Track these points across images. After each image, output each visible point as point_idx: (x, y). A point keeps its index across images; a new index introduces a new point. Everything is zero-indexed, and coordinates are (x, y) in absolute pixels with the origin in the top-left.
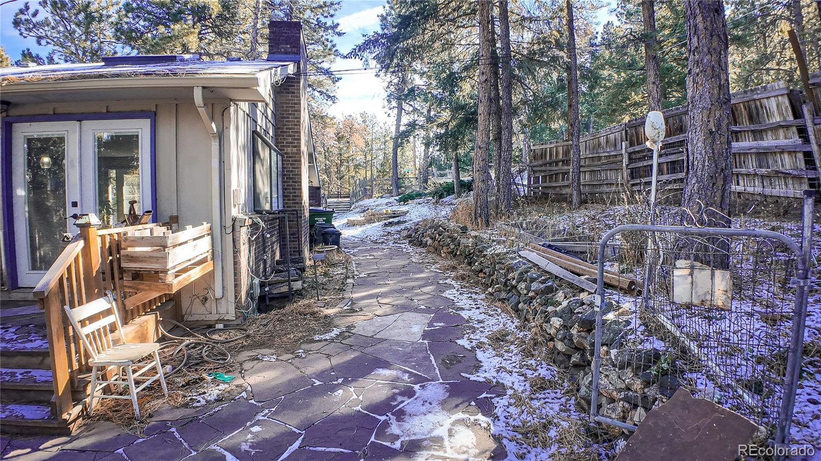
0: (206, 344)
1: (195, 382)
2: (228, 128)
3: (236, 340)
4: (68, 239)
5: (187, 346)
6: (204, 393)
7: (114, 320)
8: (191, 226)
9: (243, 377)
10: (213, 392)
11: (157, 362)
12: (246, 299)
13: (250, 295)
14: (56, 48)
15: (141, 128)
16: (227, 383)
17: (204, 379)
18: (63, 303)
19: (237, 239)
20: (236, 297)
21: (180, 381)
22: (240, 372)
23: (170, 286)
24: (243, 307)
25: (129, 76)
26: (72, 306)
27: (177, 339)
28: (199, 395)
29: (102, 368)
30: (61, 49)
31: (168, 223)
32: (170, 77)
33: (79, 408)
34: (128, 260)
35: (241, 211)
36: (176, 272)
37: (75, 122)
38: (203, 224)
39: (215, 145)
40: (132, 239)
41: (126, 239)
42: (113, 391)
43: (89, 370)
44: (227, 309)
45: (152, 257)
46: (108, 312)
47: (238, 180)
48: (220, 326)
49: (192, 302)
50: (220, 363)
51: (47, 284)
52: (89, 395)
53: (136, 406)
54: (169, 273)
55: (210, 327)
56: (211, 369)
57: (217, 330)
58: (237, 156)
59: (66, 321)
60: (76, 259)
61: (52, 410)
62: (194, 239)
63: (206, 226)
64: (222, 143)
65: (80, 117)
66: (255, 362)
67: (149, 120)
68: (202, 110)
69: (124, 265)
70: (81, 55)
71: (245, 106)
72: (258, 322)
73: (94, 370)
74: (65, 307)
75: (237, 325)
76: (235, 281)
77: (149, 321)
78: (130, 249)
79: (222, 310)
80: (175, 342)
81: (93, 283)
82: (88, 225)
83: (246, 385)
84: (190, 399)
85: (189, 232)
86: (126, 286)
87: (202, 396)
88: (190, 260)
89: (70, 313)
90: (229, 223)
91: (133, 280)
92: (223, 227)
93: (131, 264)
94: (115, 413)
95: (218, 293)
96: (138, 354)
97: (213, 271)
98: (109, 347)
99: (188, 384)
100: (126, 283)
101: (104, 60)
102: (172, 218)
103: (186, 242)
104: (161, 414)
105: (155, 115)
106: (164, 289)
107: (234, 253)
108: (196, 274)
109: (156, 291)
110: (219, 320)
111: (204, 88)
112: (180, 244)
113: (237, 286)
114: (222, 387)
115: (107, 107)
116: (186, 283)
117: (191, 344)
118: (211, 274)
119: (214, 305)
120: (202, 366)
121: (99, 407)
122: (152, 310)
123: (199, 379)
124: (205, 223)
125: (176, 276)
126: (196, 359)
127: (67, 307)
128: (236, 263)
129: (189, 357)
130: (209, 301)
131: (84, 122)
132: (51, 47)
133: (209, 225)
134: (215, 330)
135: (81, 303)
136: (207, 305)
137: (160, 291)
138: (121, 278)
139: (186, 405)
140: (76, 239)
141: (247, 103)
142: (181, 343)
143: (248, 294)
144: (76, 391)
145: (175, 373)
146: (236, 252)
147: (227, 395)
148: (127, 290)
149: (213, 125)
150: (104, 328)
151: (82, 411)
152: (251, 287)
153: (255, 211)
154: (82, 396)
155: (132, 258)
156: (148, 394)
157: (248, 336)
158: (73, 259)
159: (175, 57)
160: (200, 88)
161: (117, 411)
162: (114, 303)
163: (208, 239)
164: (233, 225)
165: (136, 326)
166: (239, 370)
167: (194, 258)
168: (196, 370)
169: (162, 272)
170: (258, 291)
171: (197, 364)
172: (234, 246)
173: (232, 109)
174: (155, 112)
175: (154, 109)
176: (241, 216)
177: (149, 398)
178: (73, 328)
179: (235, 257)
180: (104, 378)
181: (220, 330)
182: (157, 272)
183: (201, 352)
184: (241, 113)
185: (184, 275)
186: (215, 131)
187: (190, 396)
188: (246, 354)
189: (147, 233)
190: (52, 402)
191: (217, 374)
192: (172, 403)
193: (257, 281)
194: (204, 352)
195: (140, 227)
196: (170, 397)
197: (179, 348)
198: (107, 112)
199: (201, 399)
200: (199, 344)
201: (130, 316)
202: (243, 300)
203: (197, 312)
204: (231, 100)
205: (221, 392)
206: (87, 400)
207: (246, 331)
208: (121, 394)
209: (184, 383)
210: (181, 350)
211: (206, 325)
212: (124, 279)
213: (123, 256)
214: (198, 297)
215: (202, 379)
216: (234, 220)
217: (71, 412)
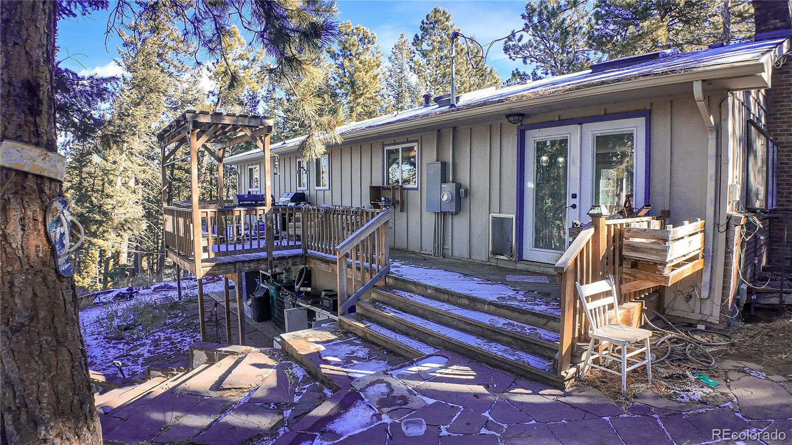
0: (689, 343)
1: (678, 378)
2: (726, 120)
3: (720, 345)
4: (577, 225)
5: (669, 339)
6: (688, 391)
7: (613, 302)
8: (688, 222)
9: (729, 387)
10: (698, 393)
11: (647, 348)
12: (732, 305)
13: (737, 301)
14: (539, 64)
15: (636, 126)
16: (712, 388)
17: (687, 377)
18: (576, 280)
19: (731, 238)
20: (723, 301)
21: (664, 372)
22: (725, 381)
23: (667, 279)
24: (728, 312)
25: (629, 80)
26: (582, 284)
27: (659, 331)
28: (683, 391)
29: (597, 342)
30: (543, 65)
31: (661, 217)
32: (669, 75)
33: (573, 370)
34: (630, 249)
35: (734, 209)
36: (673, 266)
37: (576, 125)
38: (697, 221)
39: (712, 138)
40: (635, 230)
41: (629, 230)
42: (601, 363)
43: (587, 340)
44: (712, 311)
45: (651, 249)
46: (608, 294)
47: (733, 175)
48: (702, 327)
49: (675, 297)
50: (703, 365)
51: (565, 263)
52: (584, 361)
53: (624, 383)
54: (667, 266)
55: (690, 326)
56: (694, 369)
57: (699, 330)
58: (733, 150)
59: (576, 295)
60: (588, 244)
61: (554, 365)
62: (690, 235)
63: (700, 223)
64: (720, 134)
65: (580, 121)
66: (742, 374)
67: (644, 118)
68: (701, 105)
69: (625, 253)
70: (559, 66)
71: (740, 95)
72: (743, 332)
73: (592, 341)
74: (576, 283)
75: (720, 330)
76: (723, 284)
77: (635, 307)
78: (631, 239)
79: (706, 312)
80: (657, 333)
81: (599, 266)
82: (599, 215)
83: (731, 395)
84: (674, 393)
85: (687, 228)
86: (625, 273)
87: (686, 393)
88: (684, 256)
89: (580, 289)
90: (723, 221)
91: (632, 268)
92: (716, 225)
93: (632, 253)
94: (602, 384)
95: (705, 294)
96: (633, 337)
97: (702, 270)
98: (605, 325)
99: (671, 377)
100: (624, 270)
101: (591, 67)
102: (663, 212)
103: (682, 238)
104: (645, 397)
105: (650, 113)
106: (661, 281)
107: (726, 253)
108: (687, 270)
109: (652, 281)
110: (701, 320)
111: (703, 81)
112: (678, 239)
113: (725, 288)
114: (707, 390)
115: (605, 109)
116: (680, 278)
117: (674, 338)
118: (700, 273)
119: (698, 304)
120: (684, 363)
121: (588, 374)
122: (641, 298)
123: (683, 375)
124: (699, 219)
125: (673, 270)
126: (679, 354)
127: (578, 284)
128: (727, 264)
129: (673, 351)
130: (693, 299)
131: (583, 125)
132: (534, 65)
133: (703, 221)
134: (696, 330)
135: (587, 283)
136: (691, 302)
137: (657, 282)
138: (621, 265)
139: (669, 397)
140: (588, 226)
141: (742, 92)
142: (663, 335)
143: (734, 298)
144: (574, 356)
145: (658, 363)
146: (728, 253)
147: (711, 399)
148: (624, 276)
149: (712, 118)
150: (604, 307)
151: (576, 373)
152: (738, 292)
153: (746, 208)
154: (578, 360)
155: (634, 248)
156: (632, 375)
157: (733, 345)
158: (585, 244)
159: (658, 54)
160: (700, 82)
161: (603, 382)
162: (614, 287)
163: (700, 236)
164: (728, 223)
165: (625, 310)
166: (724, 378)
167: (688, 254)
168: (679, 366)
169: (661, 264)
170: (744, 299)
171: (680, 360)
172: (727, 246)
173: (730, 99)
174: (650, 110)
175: (648, 108)
176: (735, 214)
177: (633, 380)
178: (580, 301)
179: (726, 258)
180: (596, 350)
181: (701, 331)
182: (655, 264)
183: (685, 349)
184: (737, 102)
185: (678, 270)
186: (713, 124)
187: (673, 389)
188: (729, 364)
189: (645, 226)
190: (556, 359)
191: (700, 376)
192: (656, 391)
193: (744, 287)
194: (687, 349)
195: (638, 219)
196: (653, 384)
197: (662, 340)
198: (605, 114)
199: (685, 396)
200: (682, 341)
201: (623, 300)
202: (730, 305)
203: (680, 308)
204: (729, 90)
205: (705, 395)
206: (581, 365)
207: (730, 338)
208: (607, 368)
209: (667, 375)
210: (664, 342)
211: (688, 323)
212: (624, 266)
213: (626, 245)
214: (683, 294)
215: (686, 377)
216: (729, 218)
217: (567, 371)
